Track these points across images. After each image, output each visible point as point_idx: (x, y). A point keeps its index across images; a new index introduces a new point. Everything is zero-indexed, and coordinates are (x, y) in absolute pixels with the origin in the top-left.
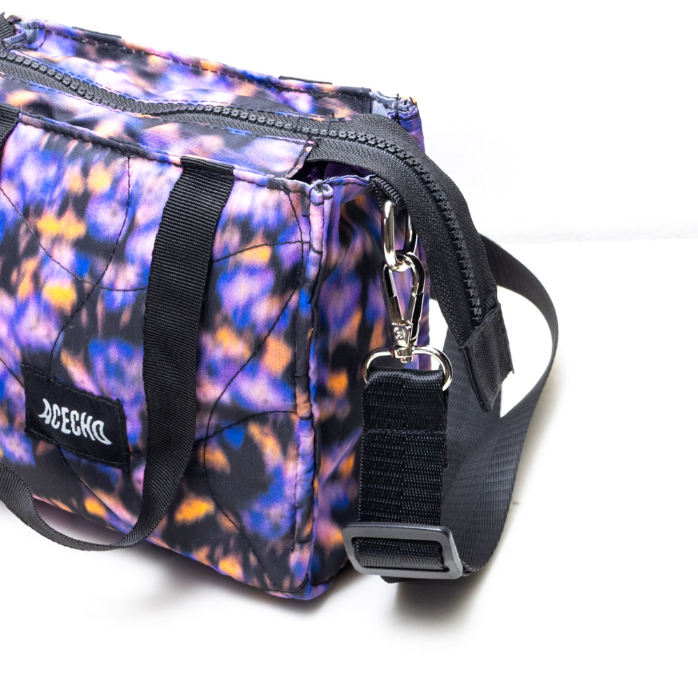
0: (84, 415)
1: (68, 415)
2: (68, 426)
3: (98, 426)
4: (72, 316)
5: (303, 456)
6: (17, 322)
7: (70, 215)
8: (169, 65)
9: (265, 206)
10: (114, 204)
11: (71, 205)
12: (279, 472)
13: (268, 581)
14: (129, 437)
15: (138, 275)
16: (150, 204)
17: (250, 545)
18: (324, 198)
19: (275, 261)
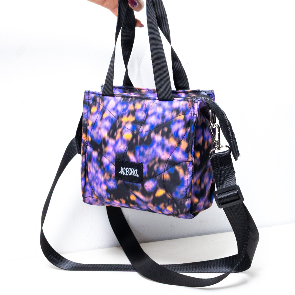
0: (132, 168)
1: (128, 170)
2: (128, 173)
3: (136, 171)
4: (131, 141)
5: (190, 173)
6: (115, 146)
7: (131, 116)
8: (147, 92)
9: (183, 105)
10: (142, 112)
11: (131, 113)
12: (183, 179)
13: (179, 211)
14: (144, 173)
15: (149, 127)
16: (152, 109)
17: (175, 201)
18: (198, 101)
19: (185, 119)
